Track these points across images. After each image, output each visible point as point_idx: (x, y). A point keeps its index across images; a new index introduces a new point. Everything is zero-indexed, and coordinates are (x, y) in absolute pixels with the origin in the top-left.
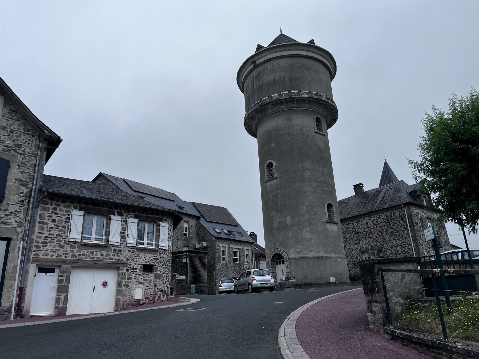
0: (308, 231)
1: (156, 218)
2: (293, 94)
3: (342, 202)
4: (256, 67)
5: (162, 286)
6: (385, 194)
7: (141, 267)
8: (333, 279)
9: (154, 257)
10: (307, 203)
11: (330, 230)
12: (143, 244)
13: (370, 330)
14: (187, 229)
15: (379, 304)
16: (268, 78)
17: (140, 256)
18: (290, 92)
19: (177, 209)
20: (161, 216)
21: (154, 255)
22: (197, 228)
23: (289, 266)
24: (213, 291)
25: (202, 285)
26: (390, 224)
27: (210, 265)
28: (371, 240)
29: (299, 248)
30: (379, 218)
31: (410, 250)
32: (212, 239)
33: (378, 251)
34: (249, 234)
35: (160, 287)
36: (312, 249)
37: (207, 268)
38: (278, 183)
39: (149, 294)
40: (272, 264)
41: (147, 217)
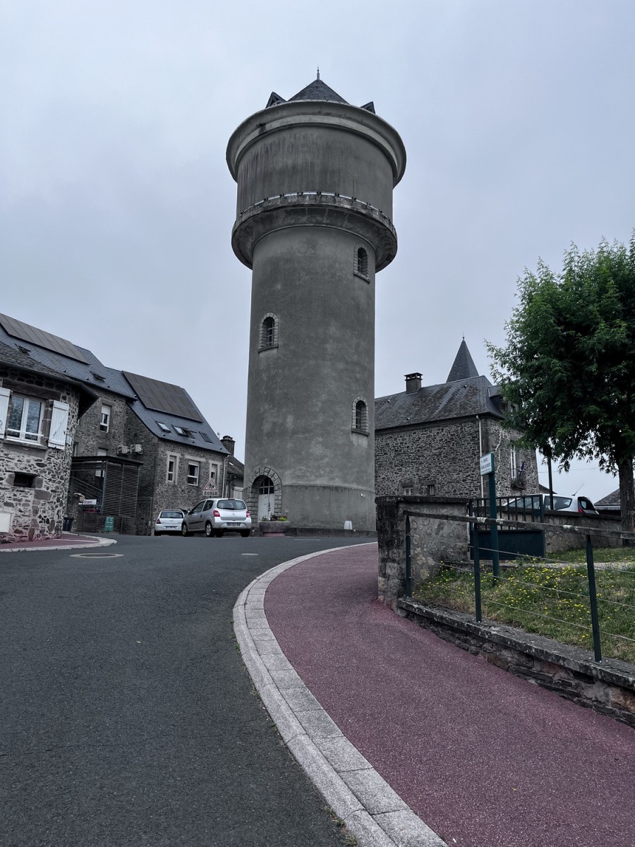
0: (320, 443)
1: (47, 392)
2: (324, 199)
3: (384, 400)
4: (264, 135)
5: (48, 513)
6: (454, 395)
7: (10, 476)
8: (348, 525)
9: (38, 460)
10: (324, 397)
11: (356, 445)
12: (18, 436)
13: (379, 603)
14: (108, 417)
15: (396, 565)
16: (283, 160)
17: (9, 456)
18: (319, 193)
19: (92, 380)
20: (56, 389)
21: (37, 458)
22: (127, 419)
23: (280, 498)
24: (146, 529)
25: (127, 519)
26: (453, 445)
27: (144, 485)
28: (420, 468)
29: (300, 469)
30: (438, 433)
31: (476, 490)
32: (153, 440)
33: (429, 486)
34: (221, 438)
35: (45, 515)
36: (322, 473)
37: (139, 490)
38: (280, 355)
39: (23, 525)
40: (252, 492)
41: (30, 389)
